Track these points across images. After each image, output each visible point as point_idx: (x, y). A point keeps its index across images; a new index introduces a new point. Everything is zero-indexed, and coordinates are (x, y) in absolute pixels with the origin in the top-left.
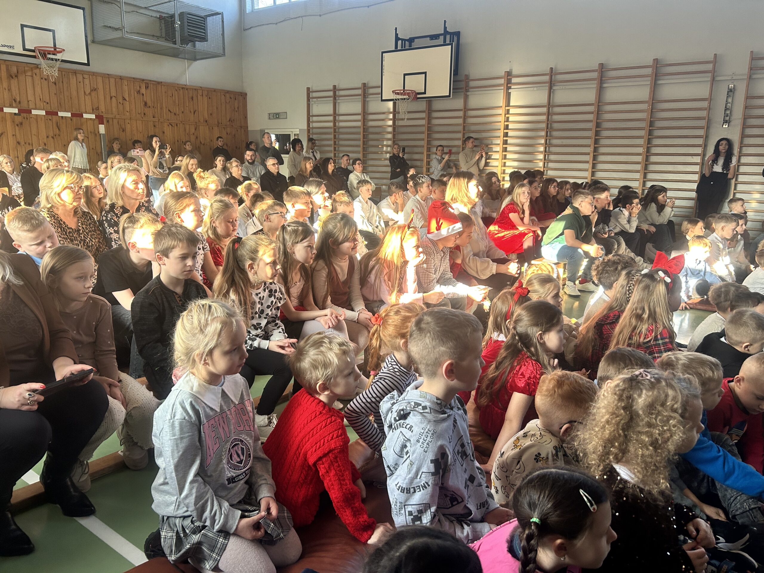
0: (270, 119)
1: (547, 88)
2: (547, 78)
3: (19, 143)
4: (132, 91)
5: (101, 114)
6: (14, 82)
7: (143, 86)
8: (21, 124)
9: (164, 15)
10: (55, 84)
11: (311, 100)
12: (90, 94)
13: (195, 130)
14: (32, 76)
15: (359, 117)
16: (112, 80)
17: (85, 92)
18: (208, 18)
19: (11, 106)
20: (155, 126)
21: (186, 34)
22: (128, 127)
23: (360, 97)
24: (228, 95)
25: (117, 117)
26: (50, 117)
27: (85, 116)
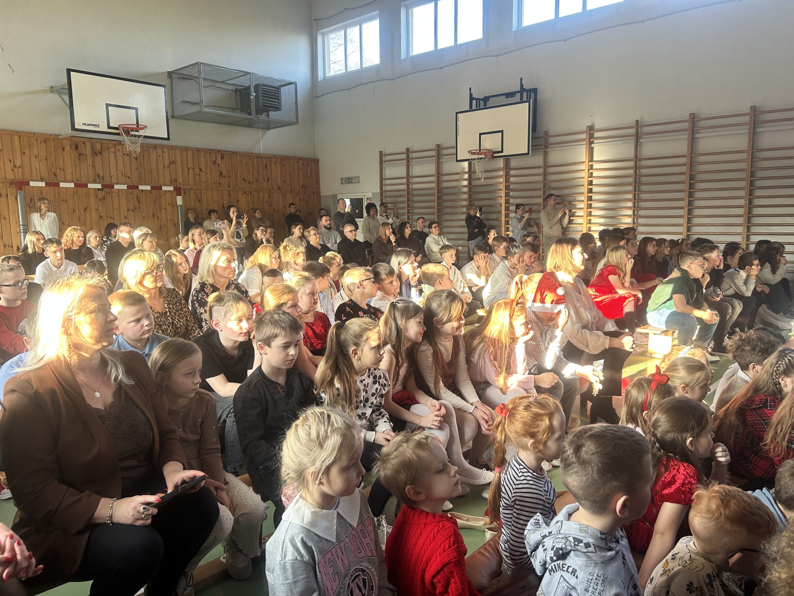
0: (342, 183)
1: (633, 141)
2: (633, 131)
3: (101, 217)
4: (209, 162)
5: (179, 186)
6: (98, 159)
7: (219, 156)
8: (104, 198)
9: (239, 88)
10: (136, 158)
11: (383, 163)
12: (169, 167)
13: (269, 196)
14: (115, 152)
15: (433, 179)
16: (190, 153)
17: (164, 165)
18: (282, 88)
19: (95, 182)
20: (229, 195)
21: (261, 105)
22: (204, 197)
23: (434, 158)
24: (300, 162)
25: (194, 187)
26: (131, 191)
27: (164, 188)
